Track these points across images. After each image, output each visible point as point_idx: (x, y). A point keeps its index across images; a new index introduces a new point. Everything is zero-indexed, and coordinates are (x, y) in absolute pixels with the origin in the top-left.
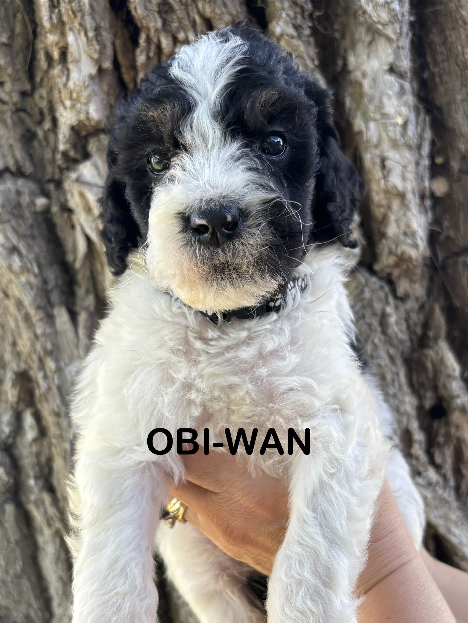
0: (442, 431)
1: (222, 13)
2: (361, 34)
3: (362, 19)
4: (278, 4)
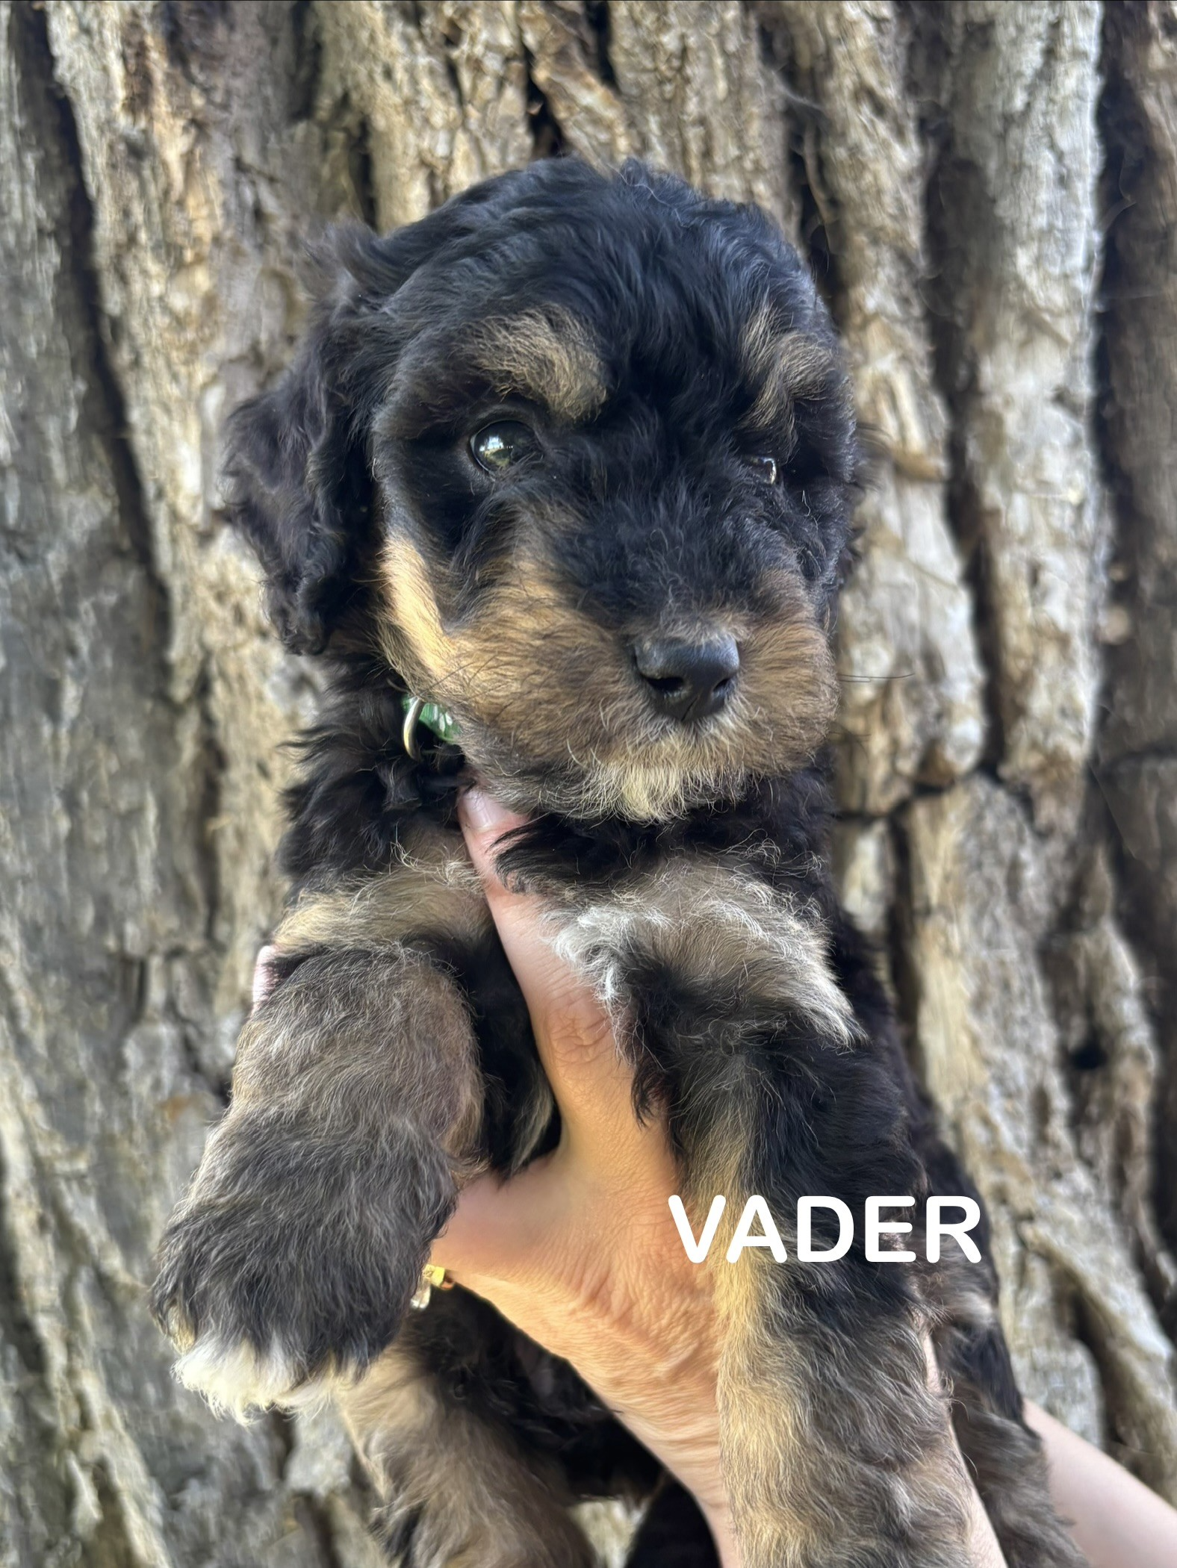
0: (1097, 1094)
2: (1009, 324)
3: (1013, 298)
4: (870, 253)
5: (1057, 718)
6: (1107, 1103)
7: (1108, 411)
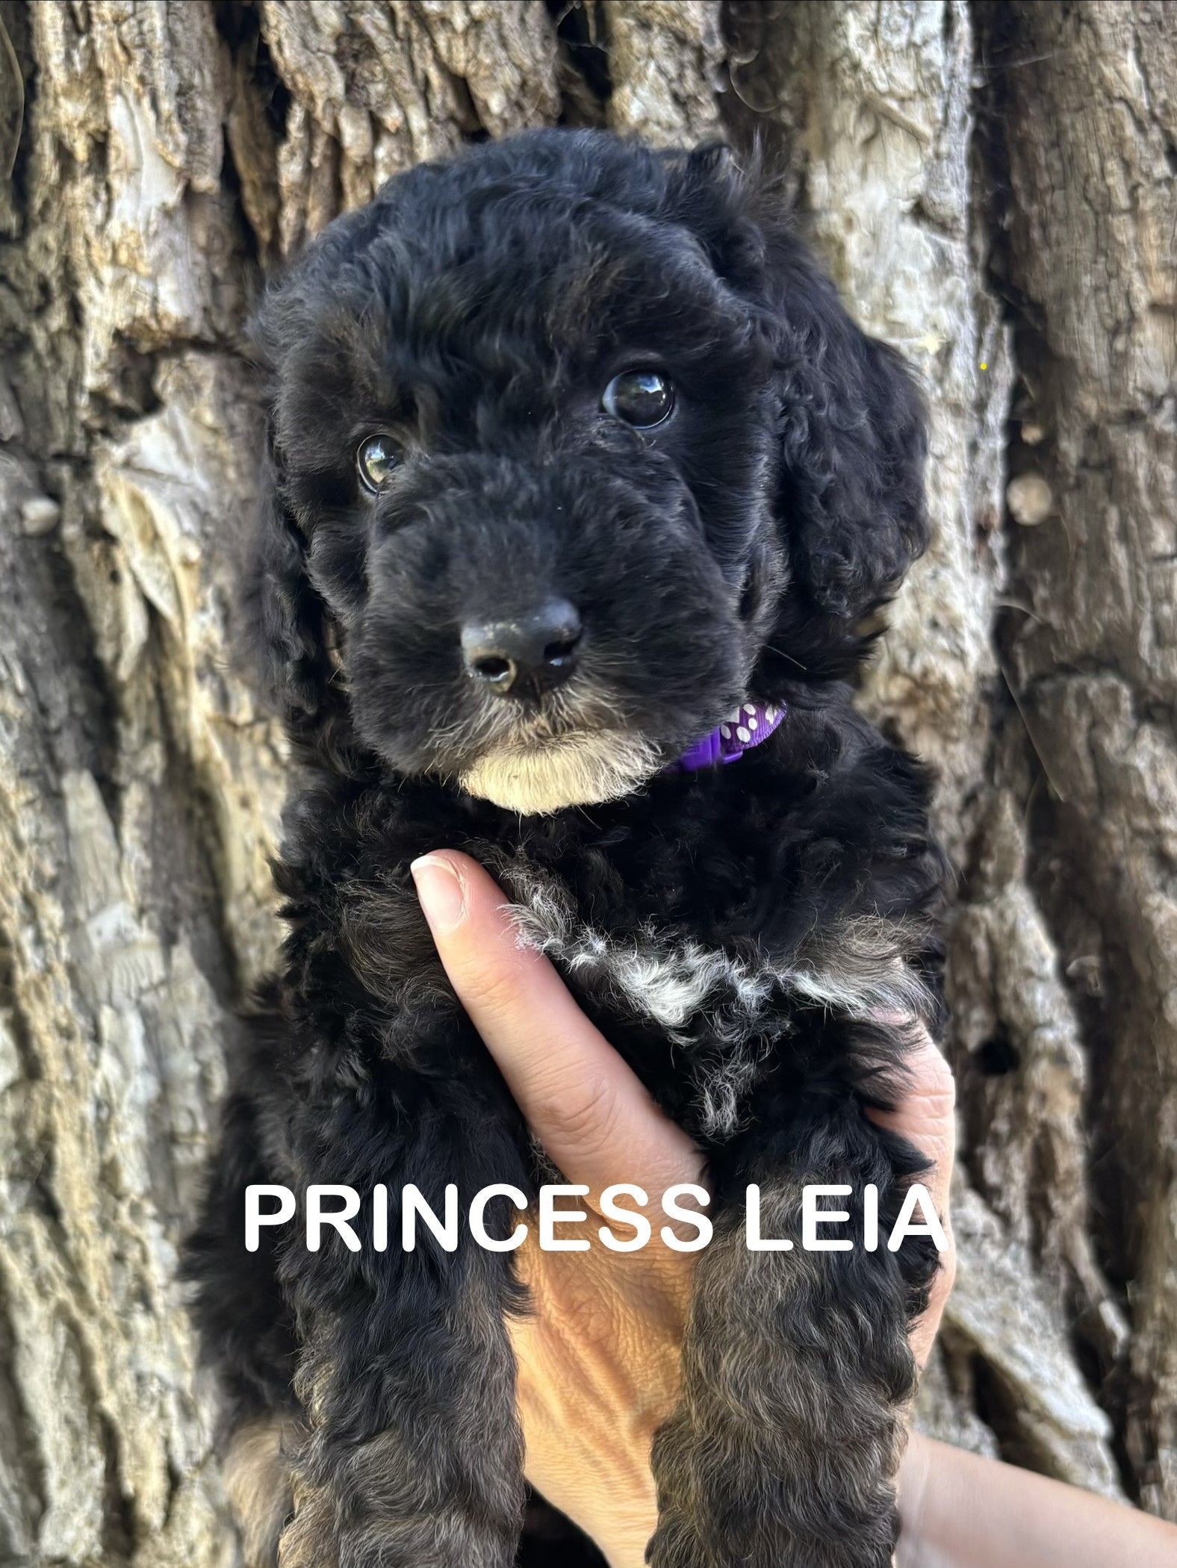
0: (1006, 1105)
1: (496, 63)
2: (846, 117)
3: (848, 82)
4: (637, 42)
5: (925, 632)
6: (1019, 1117)
7: (1008, 220)
